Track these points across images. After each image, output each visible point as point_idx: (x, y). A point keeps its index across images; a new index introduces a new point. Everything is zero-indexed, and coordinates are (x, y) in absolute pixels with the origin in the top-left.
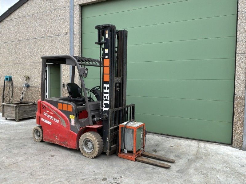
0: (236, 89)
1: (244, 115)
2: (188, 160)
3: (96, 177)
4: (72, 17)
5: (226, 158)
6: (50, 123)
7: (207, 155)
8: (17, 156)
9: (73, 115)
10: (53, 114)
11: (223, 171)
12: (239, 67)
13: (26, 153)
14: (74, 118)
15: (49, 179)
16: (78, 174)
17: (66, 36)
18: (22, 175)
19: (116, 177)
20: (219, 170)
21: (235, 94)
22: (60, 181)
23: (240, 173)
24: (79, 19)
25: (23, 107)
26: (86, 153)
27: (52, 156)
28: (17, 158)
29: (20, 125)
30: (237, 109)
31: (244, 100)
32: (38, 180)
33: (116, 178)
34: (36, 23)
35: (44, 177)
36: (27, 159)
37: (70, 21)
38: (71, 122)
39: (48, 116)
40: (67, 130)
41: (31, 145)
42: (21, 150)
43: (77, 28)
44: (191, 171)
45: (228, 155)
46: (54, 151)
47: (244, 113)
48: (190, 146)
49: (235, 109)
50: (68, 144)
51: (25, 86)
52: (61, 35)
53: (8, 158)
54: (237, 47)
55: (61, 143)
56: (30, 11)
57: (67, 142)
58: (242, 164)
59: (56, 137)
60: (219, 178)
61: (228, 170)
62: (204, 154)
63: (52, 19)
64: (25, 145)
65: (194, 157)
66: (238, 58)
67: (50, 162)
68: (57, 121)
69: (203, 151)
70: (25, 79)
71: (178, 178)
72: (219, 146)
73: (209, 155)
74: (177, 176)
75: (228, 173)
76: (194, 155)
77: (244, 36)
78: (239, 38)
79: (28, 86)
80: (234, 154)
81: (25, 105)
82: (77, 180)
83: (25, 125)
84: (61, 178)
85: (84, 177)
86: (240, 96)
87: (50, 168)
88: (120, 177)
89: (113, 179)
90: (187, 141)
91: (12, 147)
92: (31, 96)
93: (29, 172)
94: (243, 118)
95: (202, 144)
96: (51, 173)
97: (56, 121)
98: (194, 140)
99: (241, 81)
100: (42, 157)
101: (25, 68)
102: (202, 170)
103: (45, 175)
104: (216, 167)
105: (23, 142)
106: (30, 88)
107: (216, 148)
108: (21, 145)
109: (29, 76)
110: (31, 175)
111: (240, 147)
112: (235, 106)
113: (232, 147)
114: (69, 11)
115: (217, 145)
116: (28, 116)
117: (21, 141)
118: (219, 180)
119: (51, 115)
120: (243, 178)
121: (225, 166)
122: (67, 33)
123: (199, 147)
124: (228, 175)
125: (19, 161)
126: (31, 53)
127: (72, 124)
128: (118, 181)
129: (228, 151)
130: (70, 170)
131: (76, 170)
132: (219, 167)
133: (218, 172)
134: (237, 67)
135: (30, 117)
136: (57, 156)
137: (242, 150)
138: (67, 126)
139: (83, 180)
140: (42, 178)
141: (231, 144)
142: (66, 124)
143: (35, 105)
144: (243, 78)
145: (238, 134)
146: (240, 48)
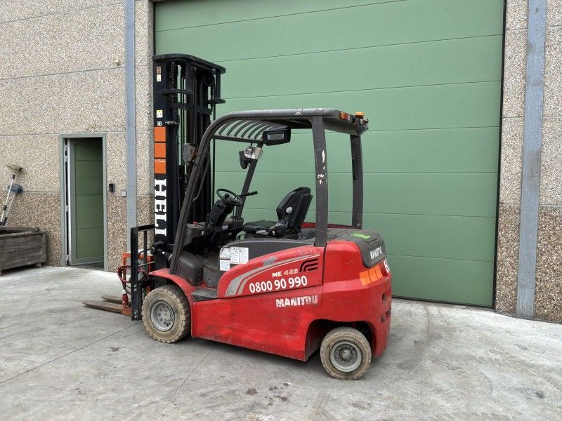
0: (501, 191)
1: (518, 245)
2: (415, 342)
3: (233, 388)
4: (130, 27)
5: (489, 334)
7: (450, 330)
8: (30, 354)
11: (490, 359)
12: (509, 146)
13: (49, 347)
15: (126, 399)
16: (189, 384)
17: (116, 71)
18: (59, 396)
19: (274, 385)
20: (482, 358)
21: (501, 201)
22: (154, 403)
23: (522, 363)
24: (149, 34)
25: (12, 240)
27: (115, 350)
28: (33, 358)
29: (9, 284)
30: (506, 233)
31: (519, 213)
32: (100, 405)
33: (276, 388)
34: (37, 38)
35: (111, 395)
36: (57, 359)
37: (127, 36)
41: (53, 327)
42: (34, 340)
43: (144, 54)
44: (428, 364)
45: (490, 329)
46: (115, 338)
47: (518, 241)
48: (409, 314)
49: (500, 233)
51: (11, 190)
52: (103, 69)
53: (8, 359)
54: (504, 103)
56: (21, 11)
58: (523, 345)
60: (486, 373)
61: (498, 357)
62: (443, 329)
63: (80, 30)
64: (39, 330)
65: (425, 335)
66: (505, 126)
67: (116, 363)
69: (439, 322)
70: (11, 173)
71: (406, 380)
72: (469, 311)
73: (454, 330)
74: (402, 376)
75: (500, 364)
76: (423, 331)
77: (518, 80)
78: (507, 84)
79: (19, 191)
80: (502, 326)
81: (15, 237)
82: (191, 398)
83: (22, 283)
84: (153, 395)
85: (204, 391)
86: (510, 207)
87: (119, 375)
88: (284, 384)
89: (271, 389)
90: (402, 305)
91: (7, 334)
92: (28, 213)
93: (73, 386)
94: (518, 250)
95: (434, 309)
96: (126, 387)
98: (416, 302)
99: (512, 174)
100: (93, 354)
101: (9, 147)
102: (448, 361)
103: (113, 390)
104: (473, 354)
105: (32, 322)
106: (25, 195)
107: (463, 315)
108: (29, 328)
109: (22, 166)
110: (80, 393)
111: (511, 310)
112: (501, 226)
113: (496, 312)
114: (122, 13)
115: (465, 310)
116: (22, 262)
117: (26, 320)
118: (486, 378)
120: (530, 371)
121: (491, 351)
122: (118, 64)
123: (428, 314)
124: (502, 367)
125: (37, 365)
126: (24, 111)
128: (281, 392)
129: (489, 320)
130: (167, 377)
131: (181, 377)
132: (480, 352)
133: (480, 362)
134: (504, 146)
135: (29, 263)
136: (127, 350)
137: (516, 317)
139: (204, 395)
140: (108, 398)
141: (492, 307)
143: (38, 237)
144: (516, 168)
145: (507, 284)
146: (512, 106)
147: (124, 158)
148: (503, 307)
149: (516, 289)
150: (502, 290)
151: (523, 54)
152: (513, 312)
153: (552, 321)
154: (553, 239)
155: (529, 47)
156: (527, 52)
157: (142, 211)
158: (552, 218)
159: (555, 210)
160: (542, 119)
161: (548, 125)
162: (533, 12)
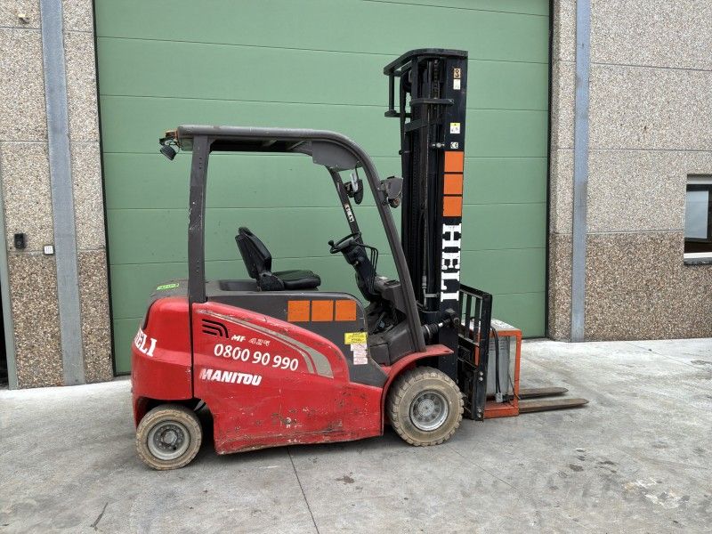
0: (557, 222)
1: (571, 273)
6: (255, 380)
9: (362, 330)
10: (267, 342)
14: (365, 339)
21: (557, 231)
26: (420, 435)
30: (561, 262)
31: (572, 242)
38: (350, 355)
39: (243, 355)
40: (339, 385)
43: (81, 11)
47: (571, 269)
49: (556, 263)
50: (346, 429)
54: (558, 134)
55: (314, 434)
57: (340, 424)
59: (290, 420)
66: (559, 157)
68: (289, 364)
77: (569, 112)
78: (562, 115)
86: (564, 236)
94: (571, 278)
97: (282, 365)
99: (566, 205)
111: (568, 336)
112: (558, 256)
113: (554, 340)
119: (253, 348)
122: (24, 22)
127: (355, 360)
134: (558, 176)
137: (571, 341)
138: (339, 370)
142: (333, 367)
144: (568, 198)
145: (564, 312)
146: (563, 136)
147: (44, 188)
148: (560, 334)
149: (570, 316)
150: (560, 318)
151: (572, 87)
152: (569, 338)
153: (597, 340)
154: (596, 264)
155: (577, 80)
156: (576, 85)
157: (90, 277)
158: (596, 244)
159: (597, 237)
160: (587, 153)
161: (591, 157)
162: (579, 47)
